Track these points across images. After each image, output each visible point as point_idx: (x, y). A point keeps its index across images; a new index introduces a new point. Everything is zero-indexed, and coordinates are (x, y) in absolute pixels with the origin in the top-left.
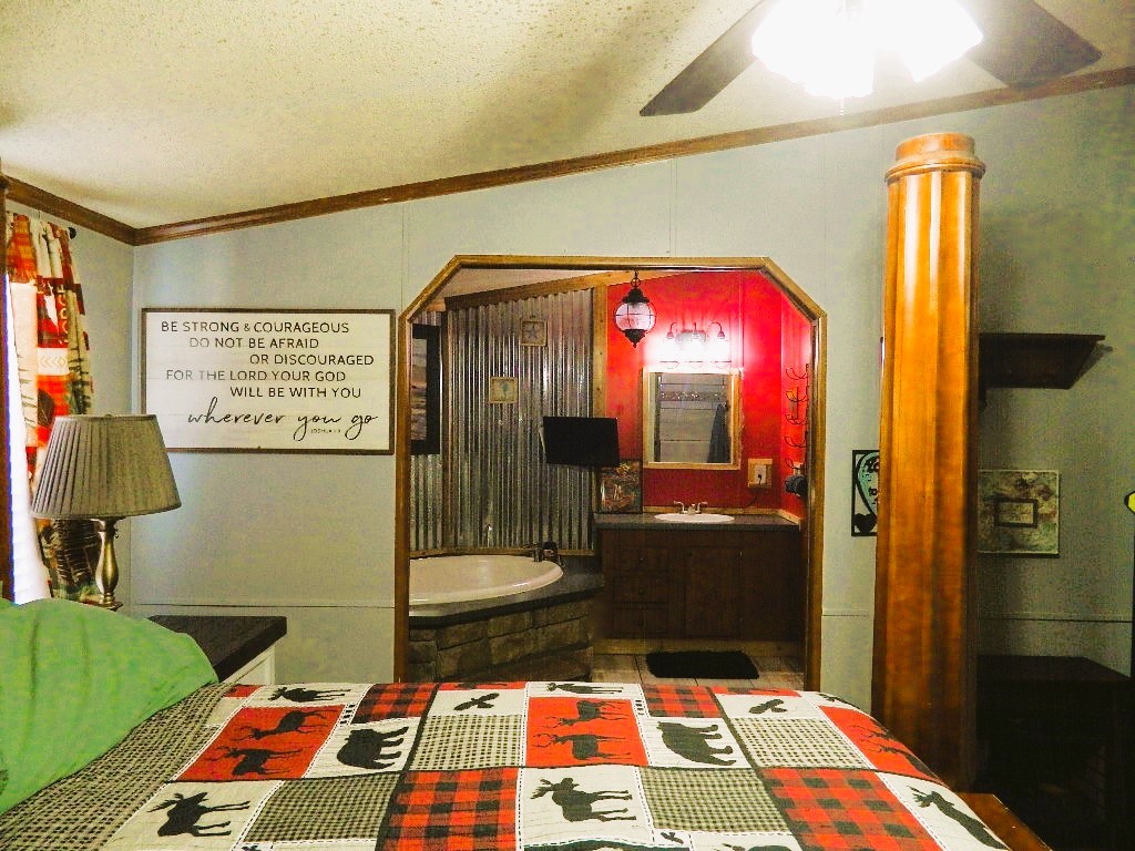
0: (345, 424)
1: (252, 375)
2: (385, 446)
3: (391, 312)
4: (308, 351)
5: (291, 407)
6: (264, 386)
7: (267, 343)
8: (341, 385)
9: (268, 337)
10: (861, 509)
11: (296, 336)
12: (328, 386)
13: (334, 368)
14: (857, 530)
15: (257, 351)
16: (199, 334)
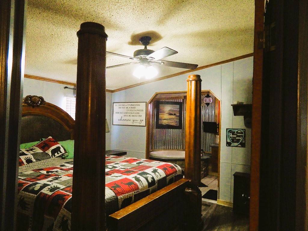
0: (139, 121)
1: (126, 113)
2: (145, 125)
3: (146, 102)
4: (134, 109)
5: (131, 118)
6: (128, 115)
7: (129, 108)
8: (138, 115)
9: (129, 107)
10: (229, 141)
11: (133, 106)
12: (137, 115)
13: (138, 112)
14: (228, 145)
15: (127, 109)
16: (120, 106)
